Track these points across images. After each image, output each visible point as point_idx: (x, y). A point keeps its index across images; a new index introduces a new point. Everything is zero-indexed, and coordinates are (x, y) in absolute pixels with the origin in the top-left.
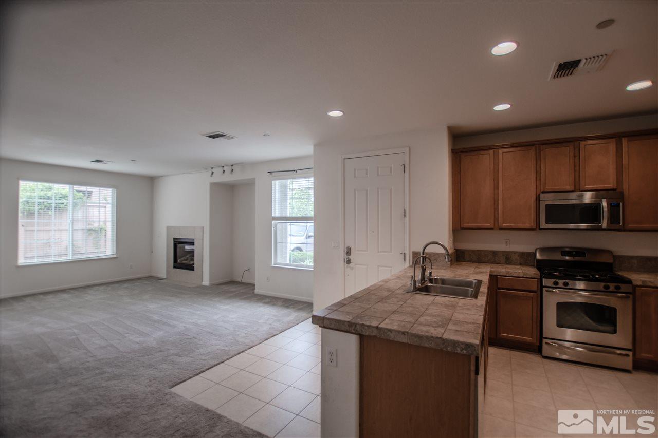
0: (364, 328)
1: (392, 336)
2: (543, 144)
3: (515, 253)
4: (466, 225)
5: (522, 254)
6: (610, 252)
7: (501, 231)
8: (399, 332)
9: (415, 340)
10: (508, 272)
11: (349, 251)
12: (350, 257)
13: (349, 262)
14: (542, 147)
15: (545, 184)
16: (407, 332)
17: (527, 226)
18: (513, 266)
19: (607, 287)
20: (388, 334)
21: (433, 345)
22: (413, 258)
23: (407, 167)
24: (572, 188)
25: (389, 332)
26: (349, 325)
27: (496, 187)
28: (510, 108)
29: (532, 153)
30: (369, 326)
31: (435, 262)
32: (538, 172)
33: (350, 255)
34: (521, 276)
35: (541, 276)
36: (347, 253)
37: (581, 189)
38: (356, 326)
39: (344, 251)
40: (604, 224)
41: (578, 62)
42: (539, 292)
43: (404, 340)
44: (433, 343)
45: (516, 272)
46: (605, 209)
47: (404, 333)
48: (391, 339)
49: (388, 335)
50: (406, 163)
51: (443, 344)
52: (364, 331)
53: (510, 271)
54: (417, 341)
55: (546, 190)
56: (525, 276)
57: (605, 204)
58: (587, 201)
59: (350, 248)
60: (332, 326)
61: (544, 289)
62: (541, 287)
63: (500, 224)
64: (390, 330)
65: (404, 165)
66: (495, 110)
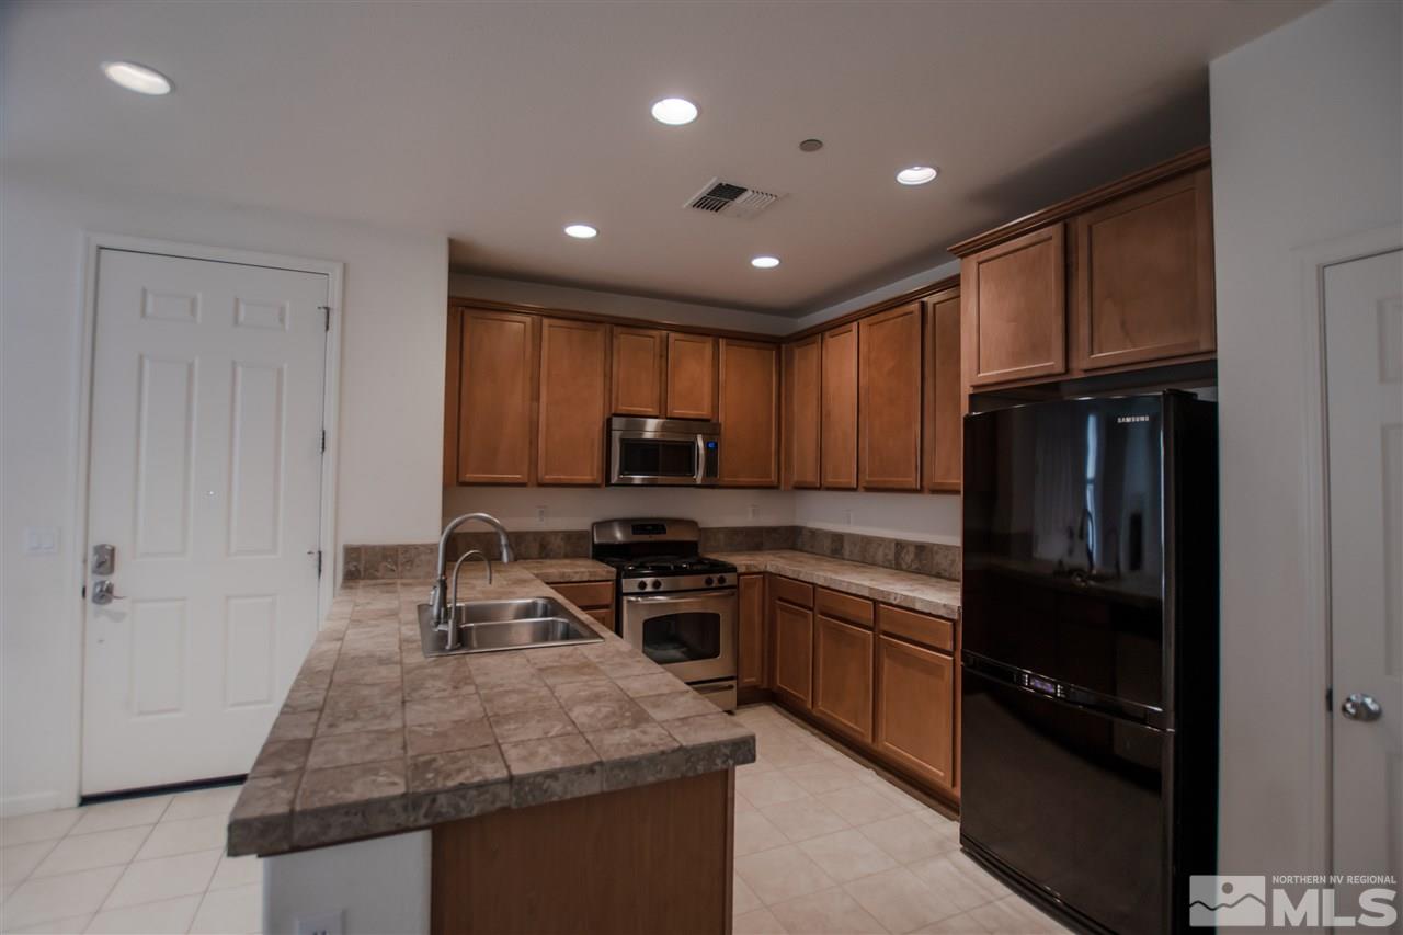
0: (463, 797)
1: (558, 790)
2: (617, 325)
3: (556, 533)
4: (470, 476)
5: (569, 536)
6: (692, 524)
7: (542, 489)
8: (578, 770)
9: (622, 776)
10: (564, 573)
11: (105, 560)
12: (113, 579)
13: (105, 594)
14: (617, 330)
15: (617, 399)
16: (601, 763)
17: (587, 478)
18: (554, 562)
19: (709, 581)
20: (545, 787)
21: (665, 774)
22: (347, 562)
23: (335, 318)
24: (657, 414)
25: (548, 781)
26: (405, 808)
27: (536, 397)
28: (593, 238)
29: (599, 336)
30: (482, 786)
31: (408, 568)
32: (608, 376)
33: (111, 570)
34: (585, 579)
35: (618, 575)
36: (100, 564)
37: (669, 415)
38: (434, 801)
39: (85, 561)
40: (699, 477)
41: (742, 190)
42: (613, 607)
43: (593, 786)
44: (665, 768)
45: (576, 573)
46: (702, 451)
47: (591, 769)
48: (555, 799)
49: (546, 791)
50: (335, 305)
51: (688, 761)
52: (463, 804)
53: (566, 570)
54: (626, 778)
55: (619, 412)
56: (592, 579)
57: (701, 443)
58: (648, 435)
59: (112, 551)
60: (334, 833)
61: (625, 599)
62: (619, 594)
63: (540, 475)
64: (552, 775)
65: (327, 309)
66: (566, 234)
